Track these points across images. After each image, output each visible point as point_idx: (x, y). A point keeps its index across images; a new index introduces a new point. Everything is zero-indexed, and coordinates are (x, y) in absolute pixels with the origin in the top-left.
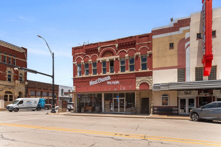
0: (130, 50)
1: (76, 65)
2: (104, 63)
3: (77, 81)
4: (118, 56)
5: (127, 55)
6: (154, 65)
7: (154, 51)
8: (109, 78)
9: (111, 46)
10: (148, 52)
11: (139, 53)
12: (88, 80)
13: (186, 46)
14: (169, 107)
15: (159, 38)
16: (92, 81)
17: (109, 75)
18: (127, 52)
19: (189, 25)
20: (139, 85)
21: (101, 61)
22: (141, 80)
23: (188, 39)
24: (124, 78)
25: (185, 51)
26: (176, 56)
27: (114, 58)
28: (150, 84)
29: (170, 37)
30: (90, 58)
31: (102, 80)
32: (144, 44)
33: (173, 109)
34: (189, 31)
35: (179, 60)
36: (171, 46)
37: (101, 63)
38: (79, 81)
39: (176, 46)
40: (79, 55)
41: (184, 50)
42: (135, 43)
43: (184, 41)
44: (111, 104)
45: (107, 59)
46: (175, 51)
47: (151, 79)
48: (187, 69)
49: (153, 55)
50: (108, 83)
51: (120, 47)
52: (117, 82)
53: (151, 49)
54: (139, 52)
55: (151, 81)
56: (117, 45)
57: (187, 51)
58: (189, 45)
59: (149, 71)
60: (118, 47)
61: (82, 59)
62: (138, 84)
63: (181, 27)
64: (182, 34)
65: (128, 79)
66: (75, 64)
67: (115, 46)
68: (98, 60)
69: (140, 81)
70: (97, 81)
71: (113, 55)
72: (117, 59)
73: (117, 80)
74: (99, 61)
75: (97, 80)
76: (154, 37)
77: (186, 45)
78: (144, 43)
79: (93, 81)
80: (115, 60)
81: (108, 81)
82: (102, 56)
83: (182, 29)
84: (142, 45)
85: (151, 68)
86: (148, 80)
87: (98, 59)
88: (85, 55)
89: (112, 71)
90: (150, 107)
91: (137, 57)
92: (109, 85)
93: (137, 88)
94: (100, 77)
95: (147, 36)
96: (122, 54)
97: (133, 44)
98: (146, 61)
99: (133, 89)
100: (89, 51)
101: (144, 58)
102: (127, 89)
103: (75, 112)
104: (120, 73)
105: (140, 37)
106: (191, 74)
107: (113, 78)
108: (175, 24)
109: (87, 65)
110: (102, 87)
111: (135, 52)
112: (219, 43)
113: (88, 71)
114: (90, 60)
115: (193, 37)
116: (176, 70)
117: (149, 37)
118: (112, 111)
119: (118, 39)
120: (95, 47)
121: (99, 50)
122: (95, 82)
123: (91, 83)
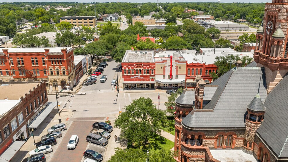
2: (137, 70)
3: (124, 76)
7: (156, 69)
8: (139, 76)
9: (140, 64)
12: (130, 76)
14: (160, 86)
15: (157, 65)
19: (166, 62)
23: (166, 66)
24: (145, 76)
27: (141, 69)
29: (161, 65)
31: (136, 77)
34: (166, 64)
35: (163, 72)
36: (161, 67)
38: (126, 76)
40: (126, 66)
43: (165, 67)
44: (140, 85)
45: (139, 69)
46: (162, 69)
47: (155, 78)
48: (166, 75)
50: (139, 78)
51: (144, 65)
52: (143, 78)
53: (155, 68)
56: (142, 65)
57: (166, 70)
61: (127, 68)
66: (123, 69)
73: (143, 77)
74: (135, 70)
77: (166, 68)
82: (136, 68)
83: (164, 63)
84: (152, 66)
85: (155, 74)
87: (134, 69)
88: (128, 66)
89: (140, 74)
90: (154, 86)
91: (150, 70)
92: (139, 79)
93: (150, 80)
94: (135, 75)
95: (154, 63)
96: (144, 68)
97: (149, 65)
98: (153, 72)
99: (149, 80)
100: (130, 65)
101: (152, 71)
102: (146, 81)
103: (124, 89)
104: (144, 74)
105: (151, 63)
106: (167, 77)
107: (141, 76)
108: (162, 61)
109: (129, 70)
110: (136, 79)
111: (150, 68)
112: (174, 69)
113: (129, 72)
114: (131, 69)
115: (168, 66)
116: (163, 75)
117: (154, 64)
118: (140, 88)
119: (143, 63)
120: (133, 64)
121: (135, 65)
122: (133, 77)
123: (131, 77)
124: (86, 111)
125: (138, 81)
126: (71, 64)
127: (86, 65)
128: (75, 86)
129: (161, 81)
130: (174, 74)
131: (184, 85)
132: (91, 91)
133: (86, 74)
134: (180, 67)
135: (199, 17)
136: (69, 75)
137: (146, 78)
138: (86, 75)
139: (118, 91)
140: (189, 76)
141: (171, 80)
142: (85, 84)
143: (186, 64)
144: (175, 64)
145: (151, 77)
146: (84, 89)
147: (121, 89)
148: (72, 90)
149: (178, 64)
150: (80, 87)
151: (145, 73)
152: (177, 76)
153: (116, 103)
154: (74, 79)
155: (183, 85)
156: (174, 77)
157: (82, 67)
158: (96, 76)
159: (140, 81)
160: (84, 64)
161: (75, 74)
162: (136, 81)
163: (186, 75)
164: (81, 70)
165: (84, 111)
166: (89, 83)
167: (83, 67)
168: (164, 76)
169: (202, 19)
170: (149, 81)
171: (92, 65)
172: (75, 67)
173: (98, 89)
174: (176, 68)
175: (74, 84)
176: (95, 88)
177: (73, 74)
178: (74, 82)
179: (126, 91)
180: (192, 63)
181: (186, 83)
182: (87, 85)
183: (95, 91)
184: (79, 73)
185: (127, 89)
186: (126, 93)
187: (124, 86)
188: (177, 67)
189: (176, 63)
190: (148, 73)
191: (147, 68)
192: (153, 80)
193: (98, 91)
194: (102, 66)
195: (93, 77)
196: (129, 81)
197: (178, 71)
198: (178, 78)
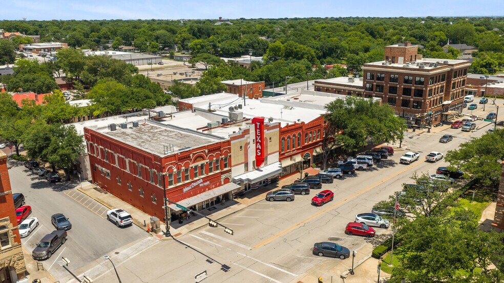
0: (217, 154)
1: (168, 175)
2: (196, 168)
3: (172, 191)
4: (208, 160)
5: (214, 159)
6: (233, 164)
7: (232, 154)
8: (201, 181)
9: (202, 152)
10: (229, 155)
11: (224, 156)
12: (182, 188)
14: (241, 190)
15: (234, 143)
16: (185, 188)
18: (214, 155)
19: (249, 133)
20: (223, 181)
22: (225, 176)
23: (249, 143)
24: (212, 178)
26: (244, 155)
27: (204, 162)
28: (230, 178)
29: (240, 141)
30: (183, 166)
31: (195, 184)
32: (226, 149)
33: (243, 191)
34: (249, 137)
35: (245, 157)
36: (241, 147)
37: (193, 169)
39: (243, 148)
40: (171, 164)
41: (247, 151)
43: (247, 144)
45: (199, 164)
46: (243, 152)
47: (231, 174)
48: (249, 163)
49: (231, 156)
50: (201, 185)
51: (210, 151)
52: (208, 182)
53: (230, 152)
54: (222, 155)
55: (231, 176)
56: (207, 151)
57: (249, 151)
58: (249, 148)
59: (229, 169)
61: (175, 168)
63: (246, 134)
64: (246, 140)
65: (215, 179)
66: (166, 174)
67: (205, 151)
70: (191, 187)
71: (204, 159)
72: (207, 163)
74: (192, 167)
76: (232, 142)
78: (226, 147)
79: (187, 188)
80: (205, 164)
82: (195, 161)
83: (246, 136)
85: (230, 166)
86: (229, 175)
87: (191, 166)
88: (176, 164)
89: (202, 174)
91: (222, 159)
92: (202, 187)
93: (223, 183)
94: (193, 182)
96: (211, 158)
97: (219, 149)
98: (227, 162)
99: (220, 185)
100: (182, 159)
101: (226, 159)
102: (216, 186)
104: (210, 174)
105: (223, 143)
106: (251, 166)
107: (205, 180)
108: (242, 132)
109: (179, 173)
110: (196, 191)
111: (220, 155)
113: (180, 178)
114: (183, 168)
115: (252, 142)
116: (244, 165)
117: (228, 142)
118: (204, 208)
119: (208, 145)
120: (188, 154)
121: (191, 157)
122: (189, 188)
123: (186, 190)
125: (200, 194)
134: (270, 138)
135: (39, 46)
137: (214, 181)
140: (284, 154)
141: (259, 170)
143: (278, 129)
145: (223, 177)
149: (267, 134)
151: (211, 170)
152: (266, 159)
159: (203, 194)
162: (196, 194)
163: (280, 153)
168: (246, 165)
169: (46, 50)
170: (222, 187)
176: (90, 253)
180: (287, 126)
186: (196, 233)
188: (265, 139)
190: (217, 168)
191: (215, 157)
192: (227, 180)
193: (115, 256)
196: (181, 200)
197: (268, 147)
198: (268, 163)
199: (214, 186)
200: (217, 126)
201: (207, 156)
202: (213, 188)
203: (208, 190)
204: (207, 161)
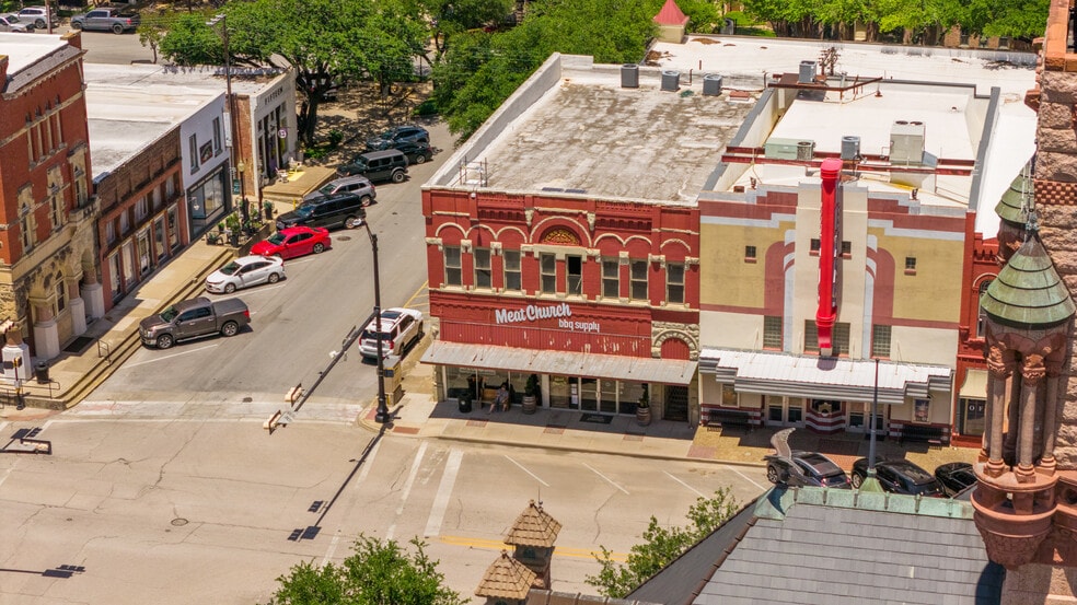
0: (634, 239)
1: (440, 248)
2: (549, 260)
3: (447, 302)
4: (597, 252)
5: (624, 254)
6: (705, 297)
7: (706, 259)
8: (566, 310)
9: (571, 214)
10: (688, 259)
11: (663, 257)
12: (490, 306)
13: (785, 263)
14: (741, 408)
15: (717, 226)
16: (504, 311)
17: (566, 303)
18: (624, 243)
19: (793, 211)
20: (659, 343)
21: (536, 255)
22: (666, 330)
23: (791, 247)
24: (614, 316)
25: (783, 275)
26: (763, 286)
27: (583, 252)
28: (691, 345)
29: (748, 229)
30: (496, 237)
31: (540, 312)
32: (677, 235)
33: (750, 413)
34: (792, 225)
35: (768, 294)
36: (751, 251)
37: (537, 259)
38: (455, 303)
39: (761, 256)
40: (453, 218)
41: (781, 273)
42: (649, 226)
43: (781, 249)
44: (574, 385)
45: (561, 251)
46: (758, 269)
47: (695, 332)
48: (785, 321)
49: (702, 269)
50: (564, 324)
51: (602, 223)
52: (594, 326)
53: (696, 253)
54: (660, 253)
55: (695, 337)
56: (591, 219)
57: (788, 275)
58: (791, 263)
59: (690, 310)
60: (596, 223)
61: (466, 234)
62: (658, 340)
63: (777, 210)
64: (778, 230)
65: (627, 323)
66: (437, 245)
67: (585, 216)
68: (526, 249)
69: (664, 334)
70: (525, 313)
71: (581, 241)
72: (591, 258)
73: (596, 319)
74: (530, 254)
75: (522, 311)
76: (704, 220)
77: (787, 259)
78: (677, 230)
79: (507, 311)
80: (584, 259)
81: (563, 318)
82: (541, 238)
83: (777, 218)
84: (671, 234)
85: (695, 302)
86: (685, 332)
87: (525, 247)
88: (473, 223)
89: (574, 290)
90: (691, 403)
91: (656, 265)
92: (567, 333)
93: (656, 350)
94: (533, 302)
95: (686, 212)
96: (609, 246)
97: (644, 226)
98: (682, 281)
99: (644, 352)
100: (492, 215)
101: (676, 272)
102: (625, 351)
103: (441, 401)
104: (604, 301)
105: (665, 210)
106: (795, 335)
107: (579, 312)
108: (760, 199)
109: (482, 255)
110: (541, 335)
111: (650, 249)
112: (857, 274)
113: (487, 273)
114: (496, 245)
116: (761, 318)
117: (690, 217)
118: (576, 407)
119: (597, 202)
120: (516, 206)
121: (529, 218)
122: (518, 316)
123: (502, 316)
124: (64, 572)
125: (558, 347)
126: (55, 176)
127: (226, 155)
128: (76, 345)
129: (733, 371)
130: (856, 311)
131: (944, 415)
132: (179, 403)
133: (212, 242)
134: (911, 262)
136: (27, 264)
137: (626, 332)
138: (211, 247)
139: (385, 418)
141: (827, 363)
142: (161, 335)
143: (960, 236)
144: (870, 230)
145: (660, 329)
146: (138, 376)
147: (418, 407)
148: (42, 377)
149: (894, 238)
150: (113, 359)
151: (611, 289)
152: (880, 335)
153: (311, 533)
154: (82, 283)
155: (935, 418)
156: (859, 340)
157: (177, 179)
158: (277, 264)
159: (568, 356)
160: (206, 150)
161: (89, 244)
162: (542, 346)
163: (964, 336)
164: (165, 203)
165: (48, 573)
166: (192, 322)
167: (188, 180)
168: (774, 326)
170: (645, 361)
171: (298, 147)
172: (94, 188)
173: (236, 389)
174: (873, 265)
175: (81, 327)
176: (220, 375)
177: (64, 252)
178: (79, 308)
179: (444, 425)
181: (962, 402)
182: (174, 344)
183: (209, 401)
184: (141, 233)
185: (465, 411)
186: (440, 447)
187: (440, 384)
188: (882, 257)
189: (876, 223)
190: (639, 291)
191: (628, 246)
192: (677, 348)
193: (235, 402)
194: (374, 163)
195: (248, 268)
196: (483, 343)
197: (897, 294)
198: (894, 355)
199: (616, 347)
200: (794, 157)
201: (593, 235)
202: (610, 352)
203: (592, 351)
204: (590, 251)
